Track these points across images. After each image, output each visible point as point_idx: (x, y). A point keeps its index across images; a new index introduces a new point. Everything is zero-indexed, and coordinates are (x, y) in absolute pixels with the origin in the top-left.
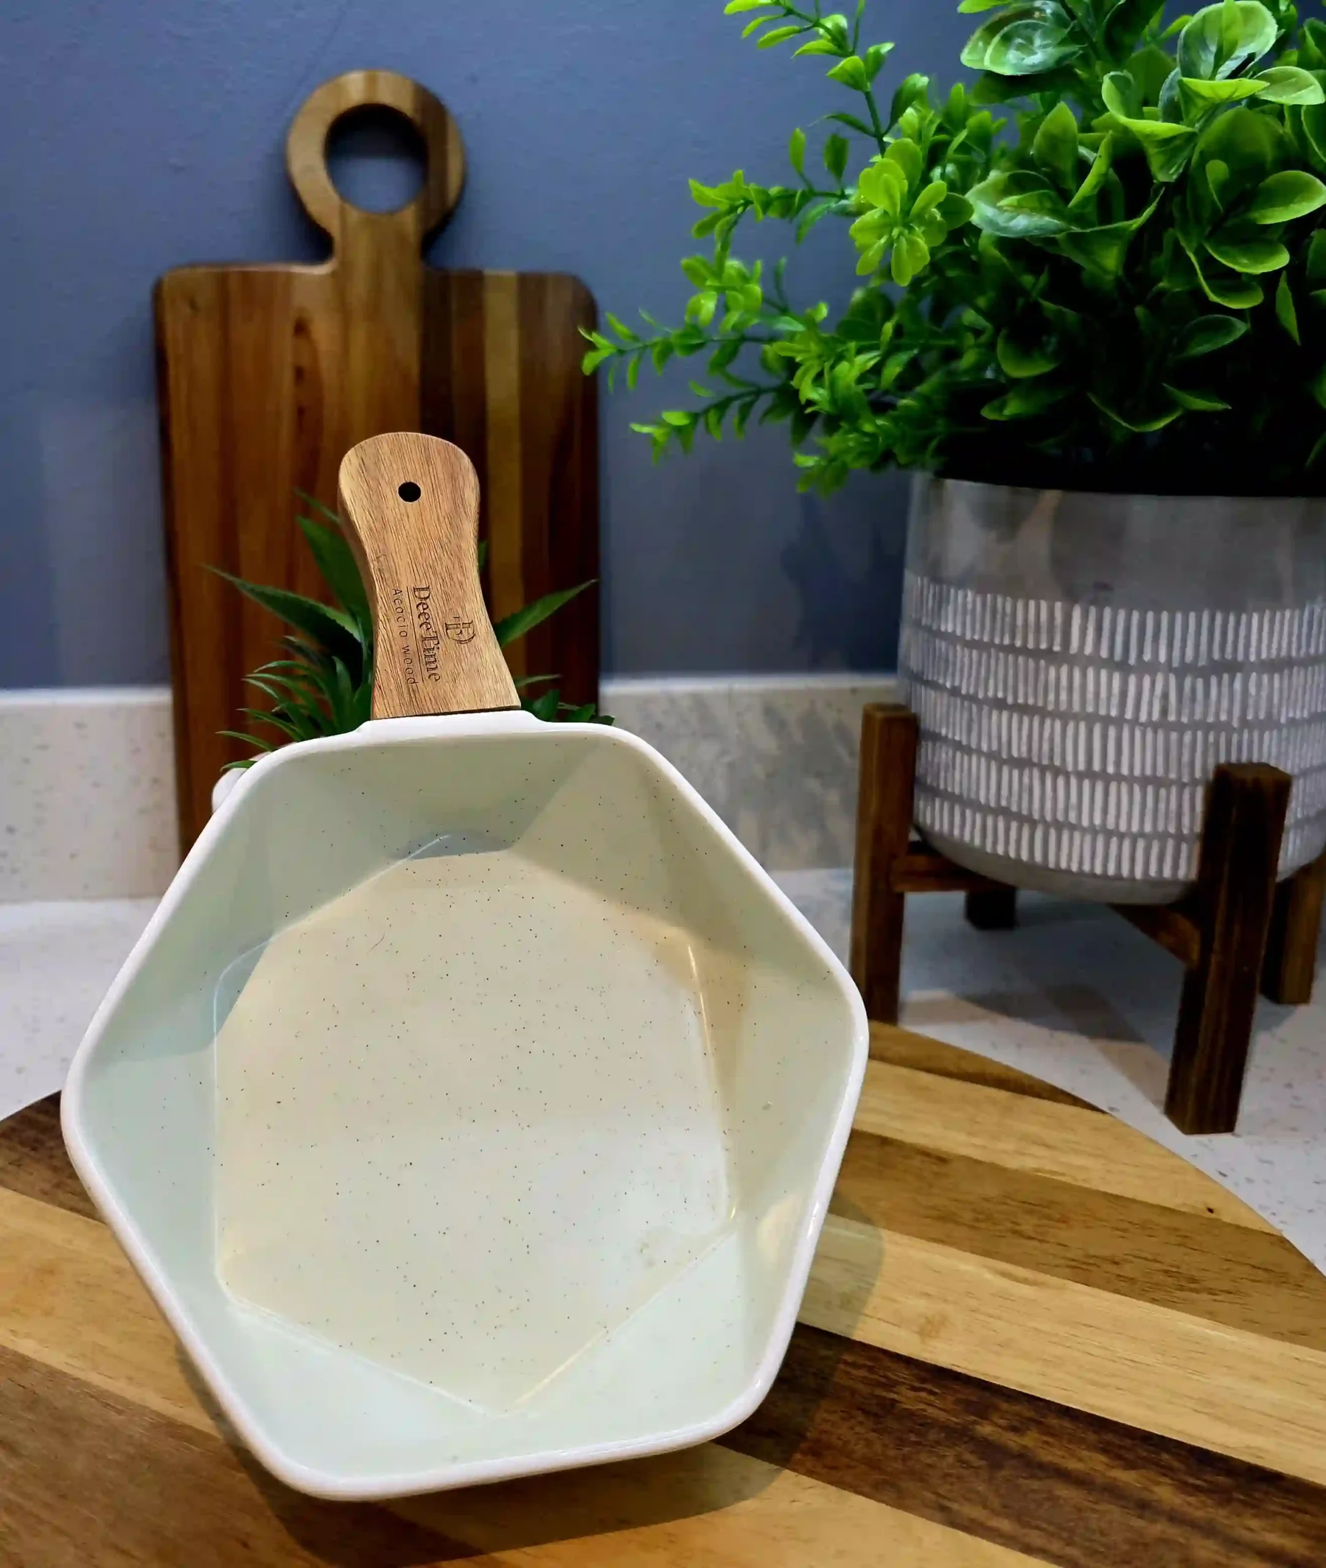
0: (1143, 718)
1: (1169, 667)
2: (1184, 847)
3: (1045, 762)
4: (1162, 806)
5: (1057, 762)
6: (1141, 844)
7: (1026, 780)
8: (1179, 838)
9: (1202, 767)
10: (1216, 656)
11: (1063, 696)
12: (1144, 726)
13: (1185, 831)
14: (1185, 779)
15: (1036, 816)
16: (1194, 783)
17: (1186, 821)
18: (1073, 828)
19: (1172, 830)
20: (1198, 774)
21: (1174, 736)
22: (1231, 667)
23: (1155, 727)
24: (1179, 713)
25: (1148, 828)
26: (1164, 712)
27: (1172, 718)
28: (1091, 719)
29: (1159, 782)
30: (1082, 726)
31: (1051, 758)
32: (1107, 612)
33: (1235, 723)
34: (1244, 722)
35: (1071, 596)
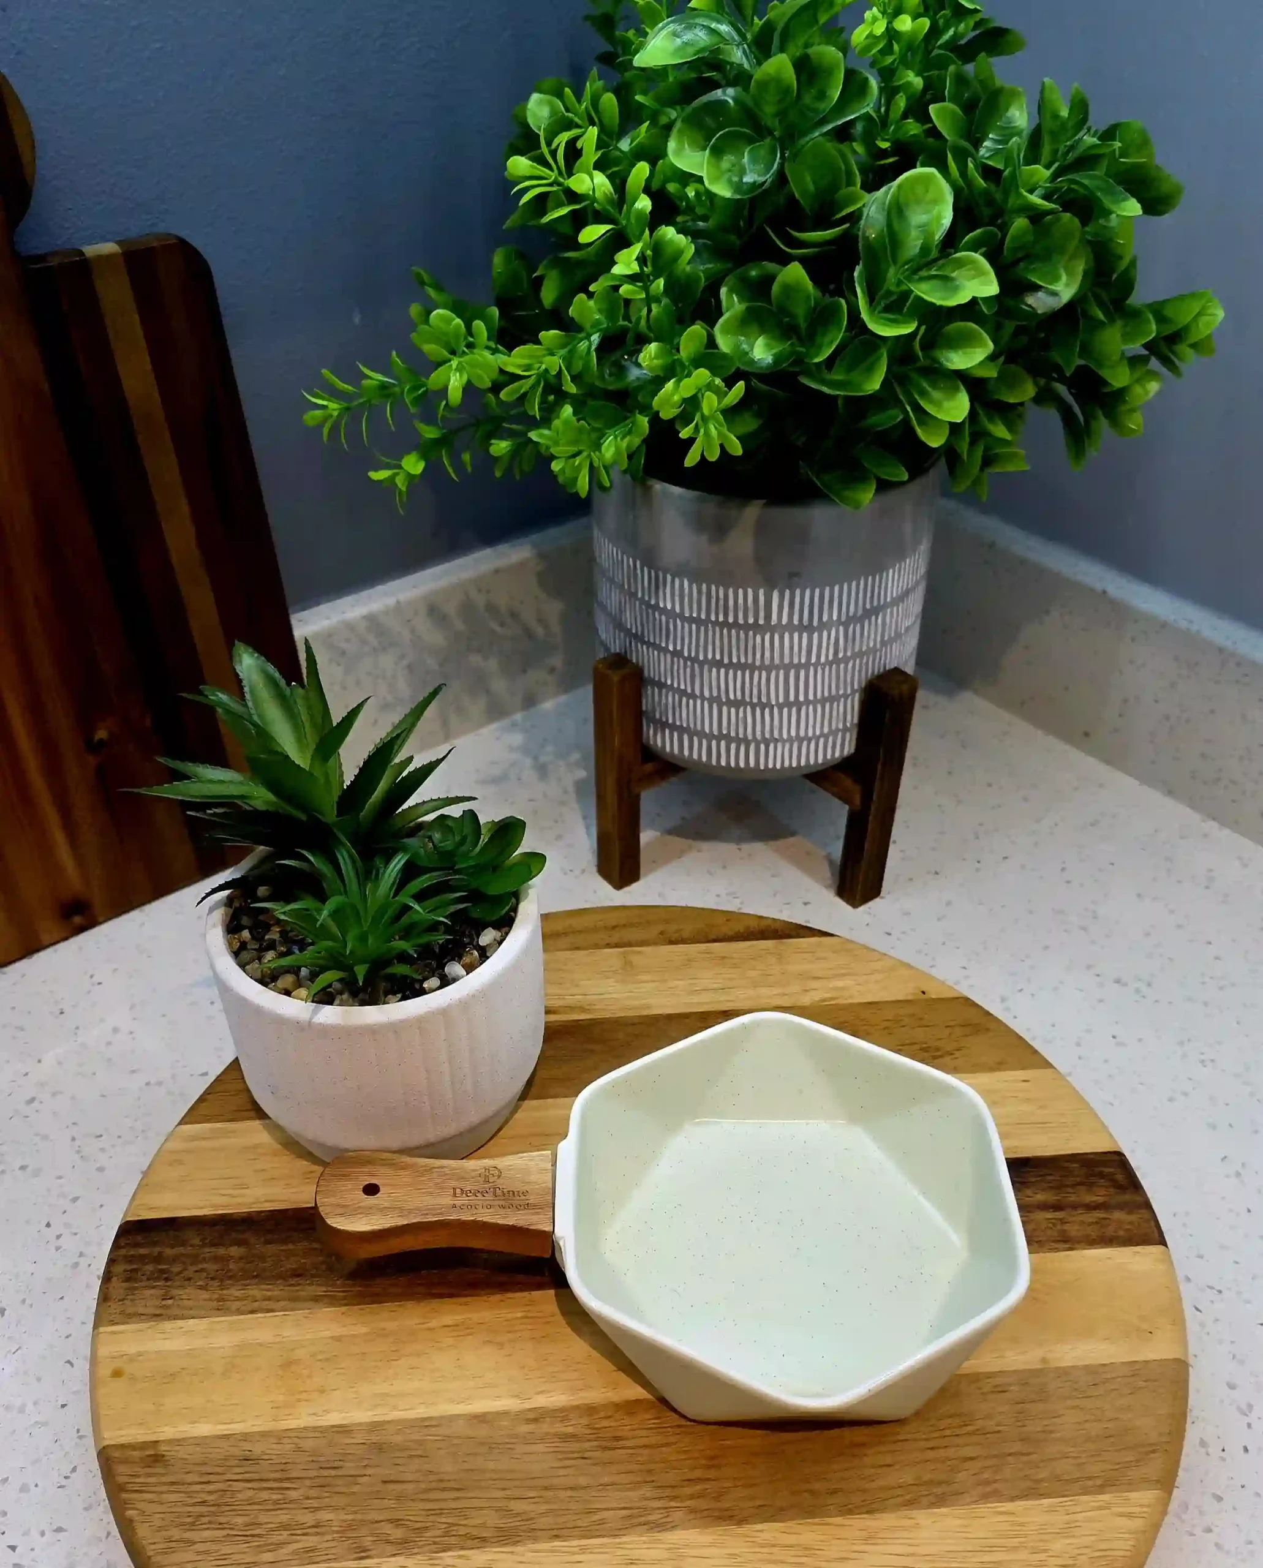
0: (823, 659)
1: (839, 622)
2: (848, 735)
3: (755, 700)
4: (835, 713)
5: (764, 700)
6: (822, 741)
7: (741, 715)
8: (845, 729)
9: (858, 681)
10: (868, 606)
11: (767, 654)
12: (824, 665)
13: (848, 725)
14: (849, 692)
15: (750, 737)
16: (853, 691)
17: (849, 718)
18: (776, 740)
19: (841, 726)
20: (856, 687)
21: (842, 666)
22: (876, 611)
23: (831, 664)
24: (845, 651)
25: (826, 730)
26: (836, 653)
27: (841, 655)
28: (787, 668)
29: (832, 699)
30: (782, 672)
31: (759, 698)
32: (798, 592)
33: (878, 646)
34: (884, 643)
35: (770, 584)
